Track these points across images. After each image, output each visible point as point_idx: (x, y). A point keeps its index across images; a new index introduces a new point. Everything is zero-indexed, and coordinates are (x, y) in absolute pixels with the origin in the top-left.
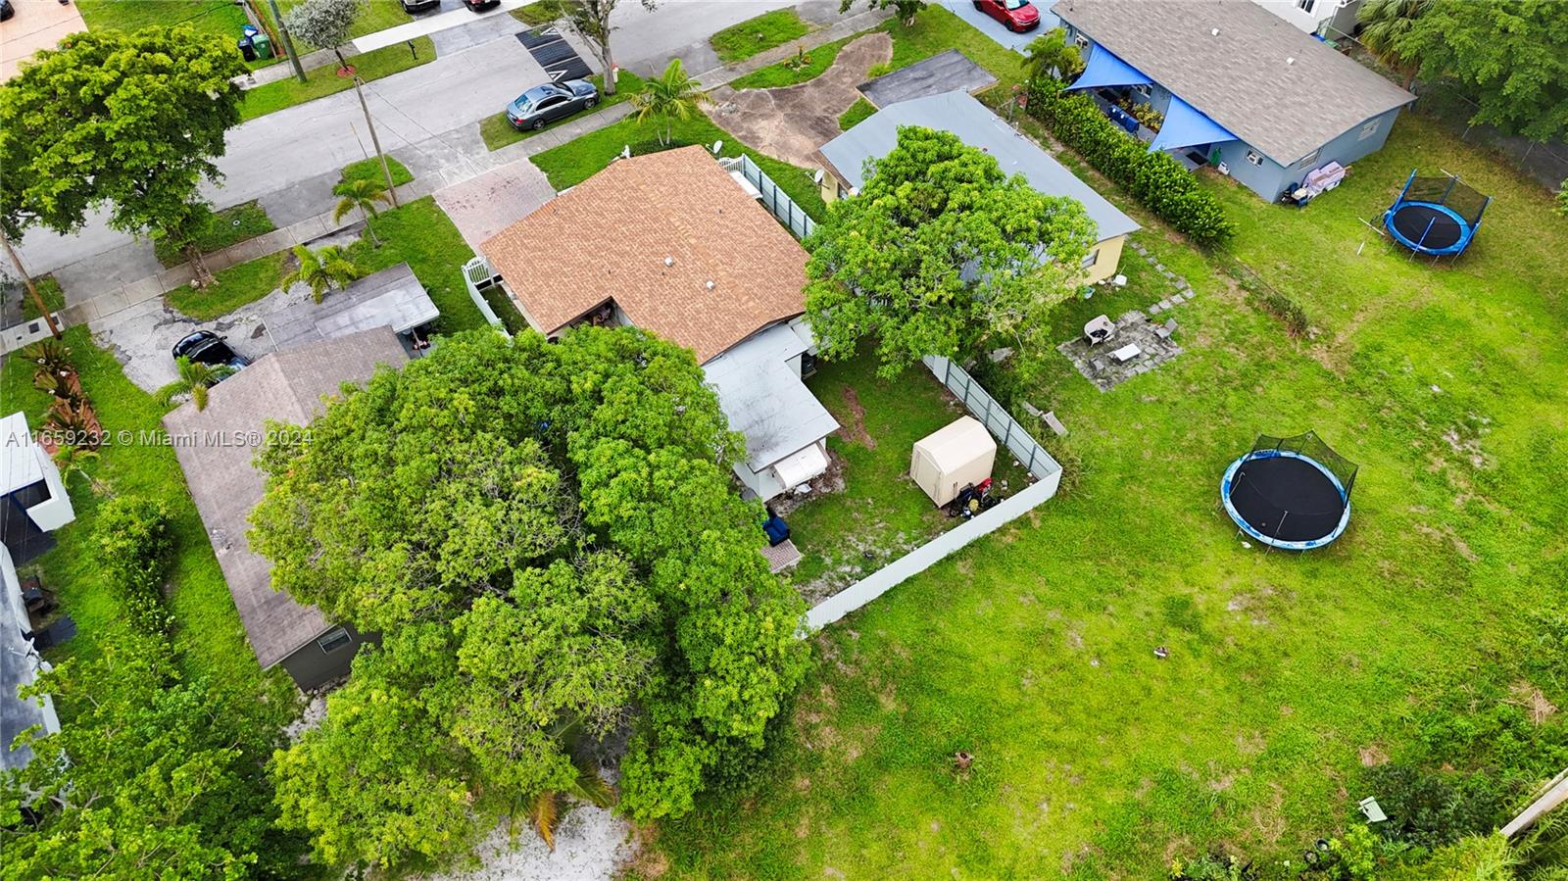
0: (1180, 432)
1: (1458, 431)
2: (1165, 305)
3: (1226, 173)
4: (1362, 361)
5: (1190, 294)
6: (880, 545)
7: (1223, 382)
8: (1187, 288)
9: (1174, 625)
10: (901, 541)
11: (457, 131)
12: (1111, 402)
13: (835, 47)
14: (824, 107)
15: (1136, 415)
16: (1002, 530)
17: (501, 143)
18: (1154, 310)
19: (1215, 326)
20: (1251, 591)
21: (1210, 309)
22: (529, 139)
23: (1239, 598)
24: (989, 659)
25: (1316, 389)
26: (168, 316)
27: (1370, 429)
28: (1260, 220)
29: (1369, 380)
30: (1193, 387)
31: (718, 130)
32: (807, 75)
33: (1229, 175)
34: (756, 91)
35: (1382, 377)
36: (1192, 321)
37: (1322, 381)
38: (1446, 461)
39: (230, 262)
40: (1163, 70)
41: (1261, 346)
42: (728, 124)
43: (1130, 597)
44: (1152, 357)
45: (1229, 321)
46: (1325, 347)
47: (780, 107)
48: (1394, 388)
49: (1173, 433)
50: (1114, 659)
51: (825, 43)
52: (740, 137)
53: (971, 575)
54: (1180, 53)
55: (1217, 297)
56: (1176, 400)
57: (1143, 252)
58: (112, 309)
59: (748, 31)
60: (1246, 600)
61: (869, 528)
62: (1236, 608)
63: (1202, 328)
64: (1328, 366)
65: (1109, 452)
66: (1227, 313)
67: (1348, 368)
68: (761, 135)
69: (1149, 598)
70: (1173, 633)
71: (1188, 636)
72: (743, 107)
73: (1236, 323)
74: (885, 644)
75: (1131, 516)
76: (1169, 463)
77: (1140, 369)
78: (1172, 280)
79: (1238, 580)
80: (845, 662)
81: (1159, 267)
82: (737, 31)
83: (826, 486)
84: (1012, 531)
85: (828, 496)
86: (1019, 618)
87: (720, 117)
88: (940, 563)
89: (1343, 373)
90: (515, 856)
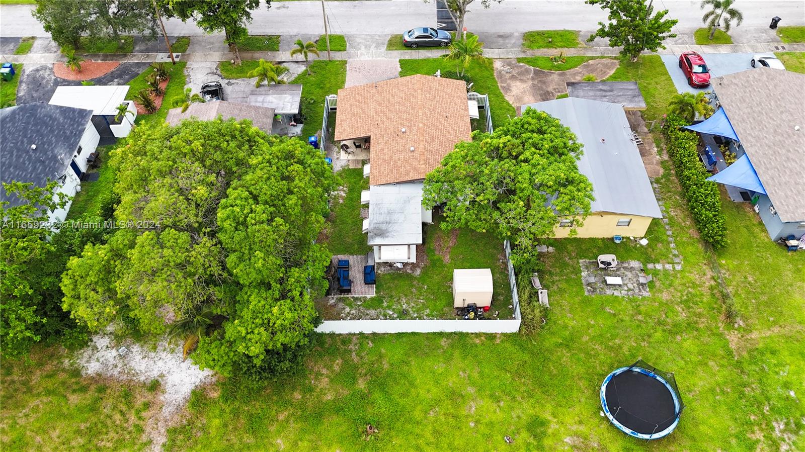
0: (613, 337)
1: (787, 424)
2: (659, 267)
3: (757, 211)
4: (756, 354)
5: (678, 267)
6: (414, 310)
7: (659, 323)
8: (679, 263)
9: (528, 430)
10: (425, 313)
11: (379, 36)
12: (586, 302)
13: (585, 59)
14: (555, 87)
15: (595, 315)
16: (478, 335)
17: (394, 48)
18: (650, 266)
19: (680, 291)
20: (585, 439)
21: (684, 281)
22: (406, 51)
23: (575, 438)
24: (422, 392)
25: (714, 355)
26: (215, 71)
27: (730, 394)
28: (757, 246)
29: (753, 367)
30: (640, 317)
31: (494, 79)
32: (558, 68)
33: (758, 213)
34: (527, 66)
35: (763, 370)
36: (667, 282)
37: (722, 353)
38: (764, 436)
39: (252, 58)
40: (750, 138)
41: (700, 315)
42: (501, 78)
43: (517, 403)
44: (629, 290)
45: (690, 293)
46: (740, 335)
47: (533, 79)
48: (765, 380)
49: (609, 335)
50: (482, 428)
51: (582, 55)
52: (501, 87)
53: (445, 348)
54: (767, 132)
55: (695, 277)
56: (624, 318)
57: (670, 233)
58: (199, 60)
59: (546, 35)
60: (578, 441)
61: (415, 300)
62: (570, 442)
63: (671, 289)
64: (733, 346)
65: (565, 327)
66: (693, 288)
67: (745, 354)
68: (512, 89)
69: (526, 410)
70: (524, 435)
71: (531, 440)
72: (514, 72)
73: (694, 296)
74: (381, 356)
75: (550, 364)
76: (593, 349)
77: (616, 293)
78: (674, 255)
79: (582, 429)
80: (357, 354)
81: (672, 245)
82: (541, 34)
83: (411, 269)
84: (483, 338)
85: (408, 275)
86: (452, 381)
87: (500, 73)
88: (434, 333)
89: (739, 355)
90: (169, 355)
